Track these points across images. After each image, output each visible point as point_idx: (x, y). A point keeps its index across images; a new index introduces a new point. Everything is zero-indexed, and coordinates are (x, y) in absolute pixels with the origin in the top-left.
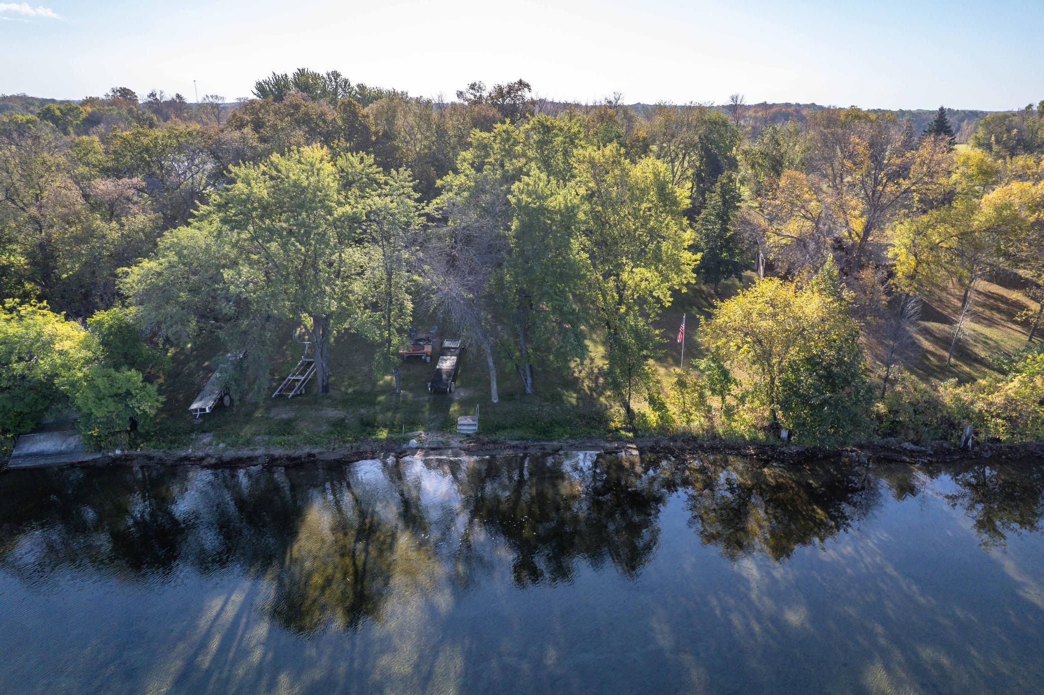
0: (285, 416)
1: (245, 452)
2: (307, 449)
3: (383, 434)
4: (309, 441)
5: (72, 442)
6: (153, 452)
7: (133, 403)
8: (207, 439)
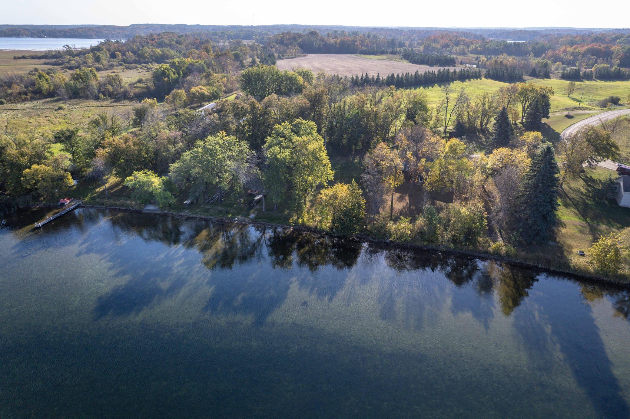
0: (208, 208)
1: (195, 216)
2: (210, 217)
3: (230, 216)
4: (211, 215)
5: (157, 207)
6: (174, 213)
7: (168, 200)
8: (187, 211)
